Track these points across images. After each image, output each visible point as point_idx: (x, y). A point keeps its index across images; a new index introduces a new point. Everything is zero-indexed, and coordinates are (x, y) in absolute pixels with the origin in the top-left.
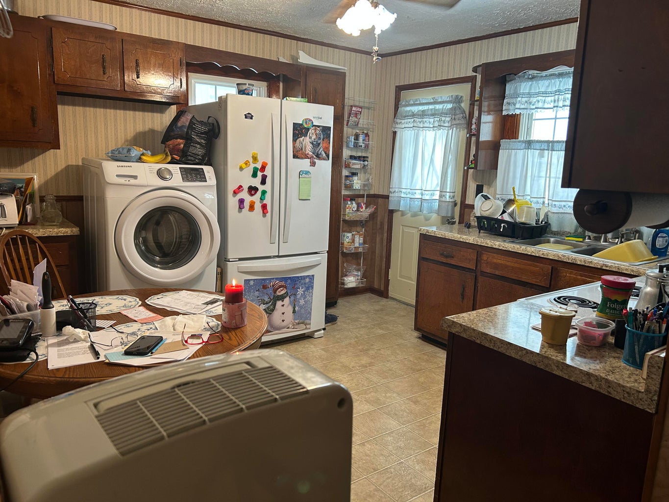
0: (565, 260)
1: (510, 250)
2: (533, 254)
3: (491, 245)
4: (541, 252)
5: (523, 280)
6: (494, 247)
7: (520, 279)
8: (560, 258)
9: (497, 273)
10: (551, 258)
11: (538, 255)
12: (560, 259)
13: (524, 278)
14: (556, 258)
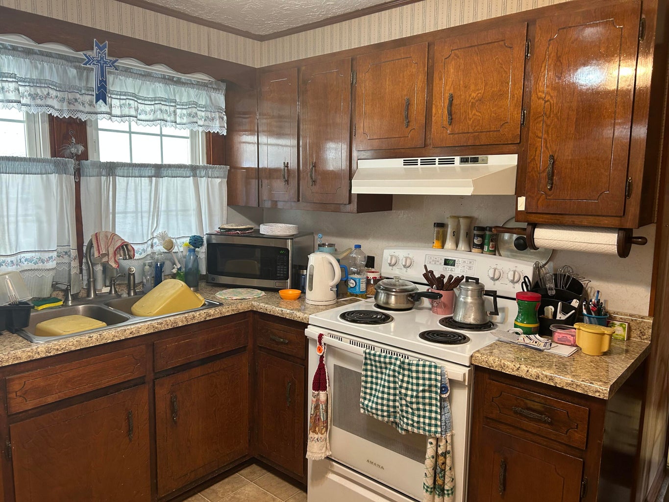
0: (163, 329)
1: (73, 348)
2: (116, 339)
3: (30, 357)
4: (128, 332)
5: (103, 386)
6: (37, 357)
7: (99, 387)
8: (156, 328)
9: (50, 399)
10: (144, 333)
11: (124, 338)
12: (157, 330)
13: (105, 382)
14: (152, 331)
